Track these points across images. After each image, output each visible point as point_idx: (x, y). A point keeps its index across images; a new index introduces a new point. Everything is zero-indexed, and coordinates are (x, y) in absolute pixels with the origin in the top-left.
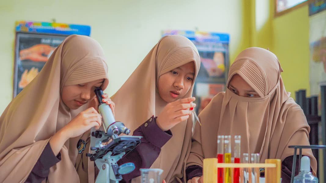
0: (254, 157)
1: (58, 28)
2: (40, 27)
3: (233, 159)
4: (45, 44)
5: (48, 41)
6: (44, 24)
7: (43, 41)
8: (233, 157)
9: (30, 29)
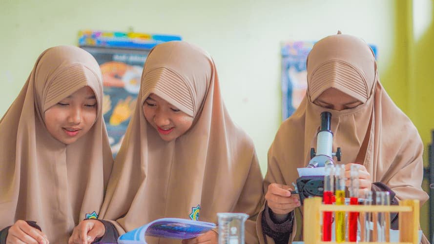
0: (380, 196)
1: (137, 40)
2: (113, 39)
3: (348, 200)
4: (118, 61)
5: (123, 58)
6: (118, 34)
7: (116, 57)
8: (349, 197)
9: (99, 42)
